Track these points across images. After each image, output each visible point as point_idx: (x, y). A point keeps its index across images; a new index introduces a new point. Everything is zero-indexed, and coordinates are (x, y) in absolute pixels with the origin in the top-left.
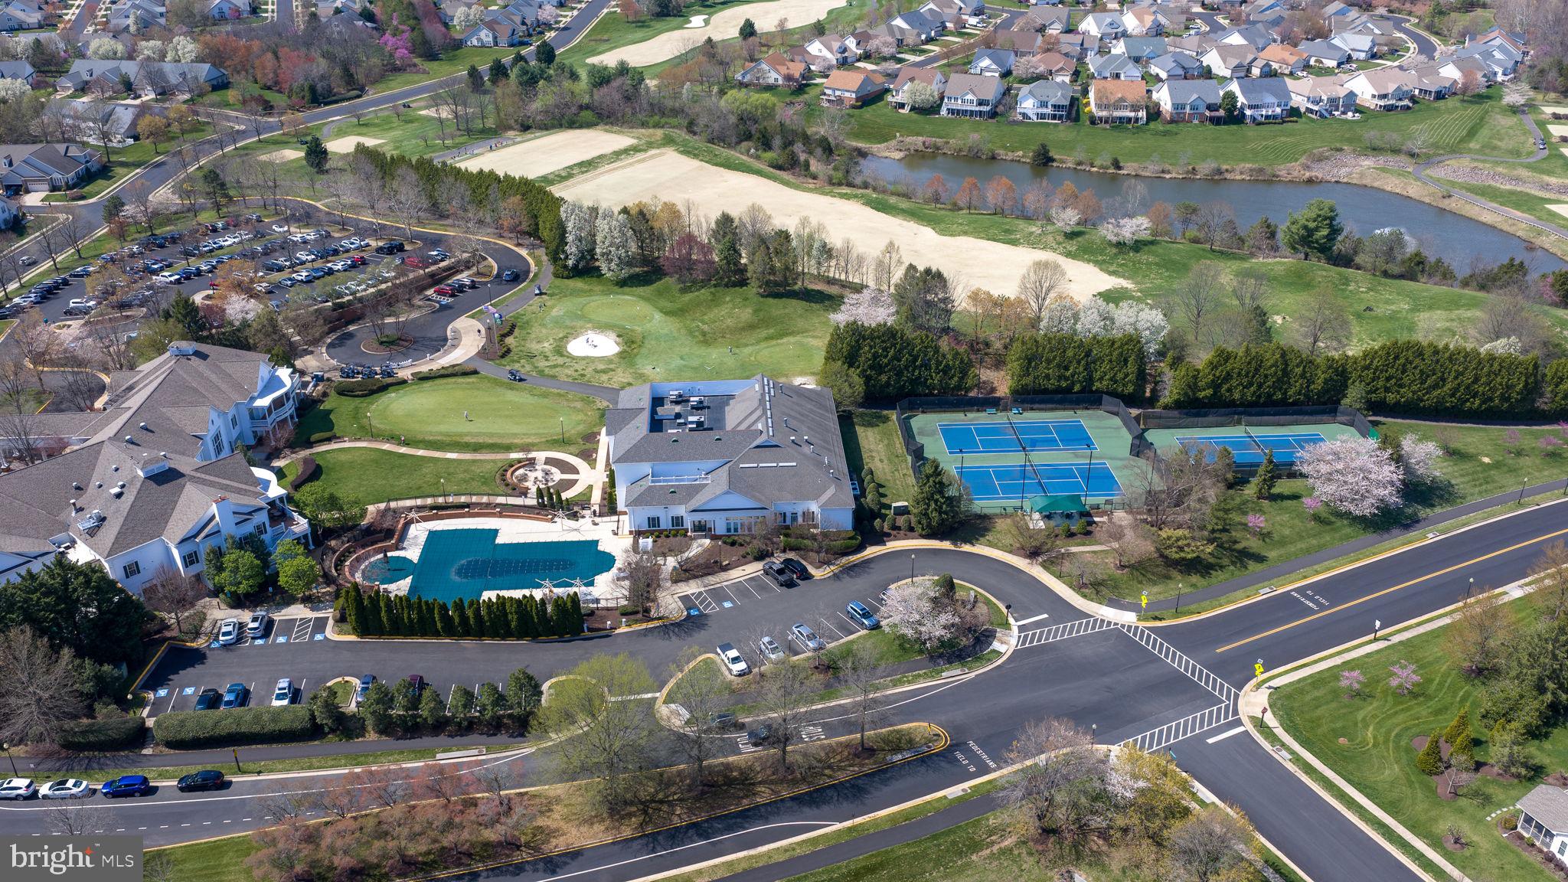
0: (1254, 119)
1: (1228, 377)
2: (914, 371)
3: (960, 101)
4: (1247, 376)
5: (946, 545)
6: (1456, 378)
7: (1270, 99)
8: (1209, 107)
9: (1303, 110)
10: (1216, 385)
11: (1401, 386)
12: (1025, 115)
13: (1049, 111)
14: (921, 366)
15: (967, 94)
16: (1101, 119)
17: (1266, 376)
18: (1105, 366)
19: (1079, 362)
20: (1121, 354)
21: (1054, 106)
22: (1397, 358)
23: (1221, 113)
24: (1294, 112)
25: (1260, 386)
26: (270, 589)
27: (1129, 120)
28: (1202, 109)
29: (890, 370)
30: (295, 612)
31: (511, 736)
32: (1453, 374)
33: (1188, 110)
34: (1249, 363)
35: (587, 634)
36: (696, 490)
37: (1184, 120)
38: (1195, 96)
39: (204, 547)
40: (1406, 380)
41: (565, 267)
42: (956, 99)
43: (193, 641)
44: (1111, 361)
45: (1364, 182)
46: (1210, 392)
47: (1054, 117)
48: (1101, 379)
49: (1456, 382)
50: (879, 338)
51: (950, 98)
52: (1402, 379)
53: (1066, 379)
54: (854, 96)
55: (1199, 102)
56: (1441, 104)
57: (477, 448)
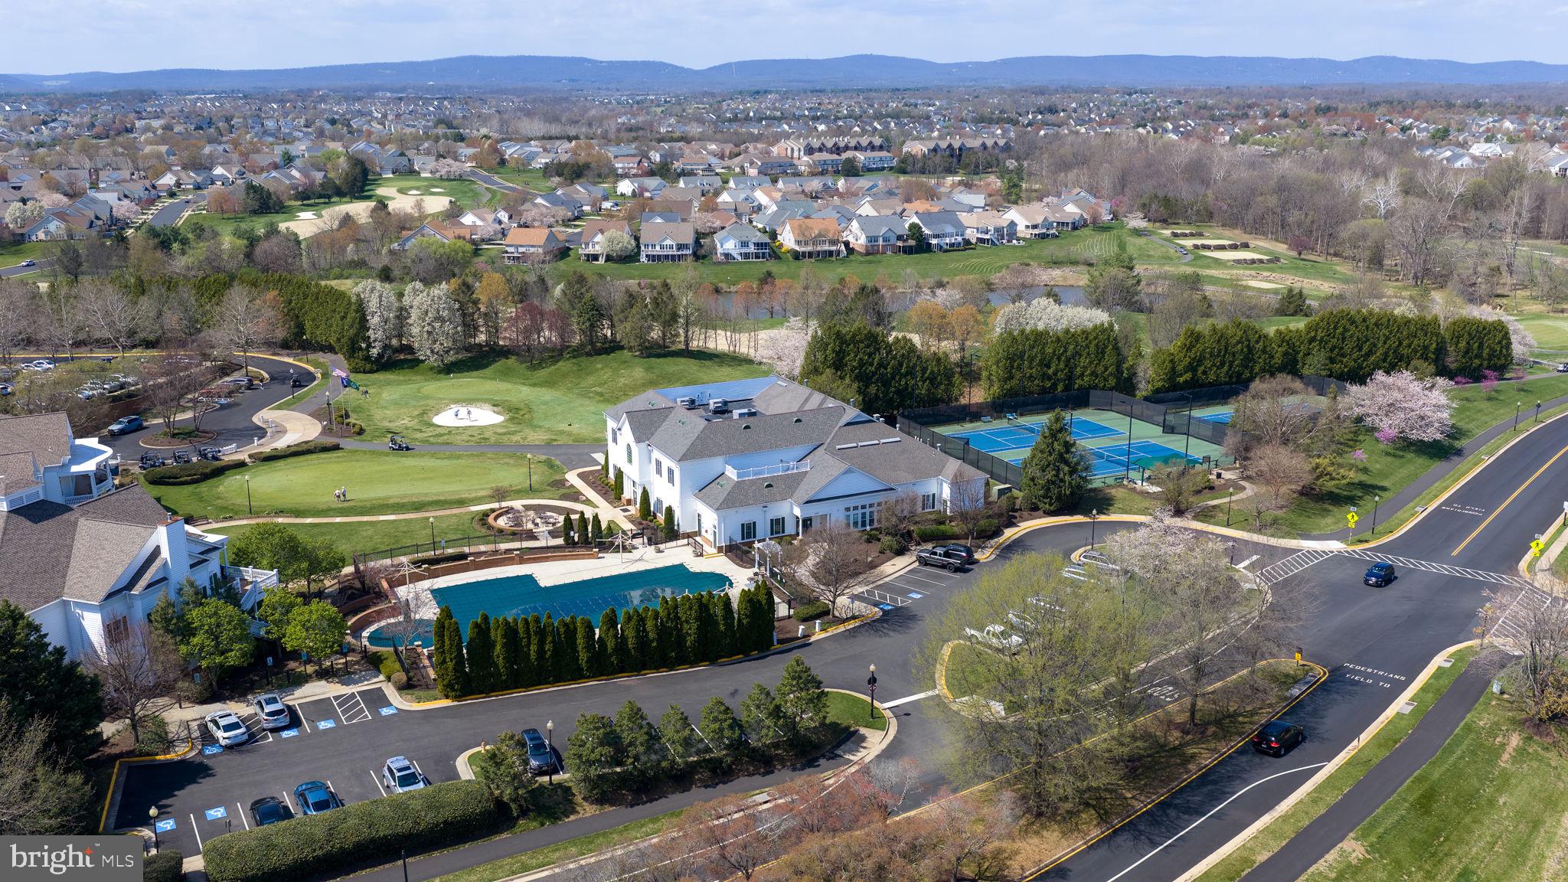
0: (940, 248)
1: (1200, 361)
2: (900, 380)
3: (658, 248)
4: (1218, 356)
5: (1079, 518)
6: (1385, 343)
7: (949, 229)
8: (899, 238)
9: (974, 241)
10: (1192, 368)
11: (1343, 355)
12: (727, 255)
13: (752, 249)
14: (907, 373)
15: (666, 239)
16: (804, 253)
17: (1234, 354)
18: (1084, 361)
19: (1059, 359)
20: (1097, 346)
21: (757, 245)
22: (1335, 328)
23: (912, 243)
24: (967, 242)
25: (1231, 363)
26: (270, 660)
27: (831, 253)
28: (893, 240)
29: (877, 380)
30: (318, 691)
31: (794, 770)
32: (1382, 339)
33: (881, 242)
34: (1219, 341)
35: (777, 646)
36: (798, 479)
37: (878, 252)
38: (884, 230)
39: (141, 603)
40: (1347, 349)
41: (367, 358)
42: (654, 246)
43: (166, 751)
44: (1088, 354)
45: (1069, 283)
46: (1188, 376)
47: (757, 257)
48: (1082, 375)
49: (1387, 346)
50: (862, 342)
51: (646, 246)
52: (1342, 348)
53: (1049, 378)
54: (541, 250)
55: (890, 234)
56: (1077, 232)
57: (418, 507)
